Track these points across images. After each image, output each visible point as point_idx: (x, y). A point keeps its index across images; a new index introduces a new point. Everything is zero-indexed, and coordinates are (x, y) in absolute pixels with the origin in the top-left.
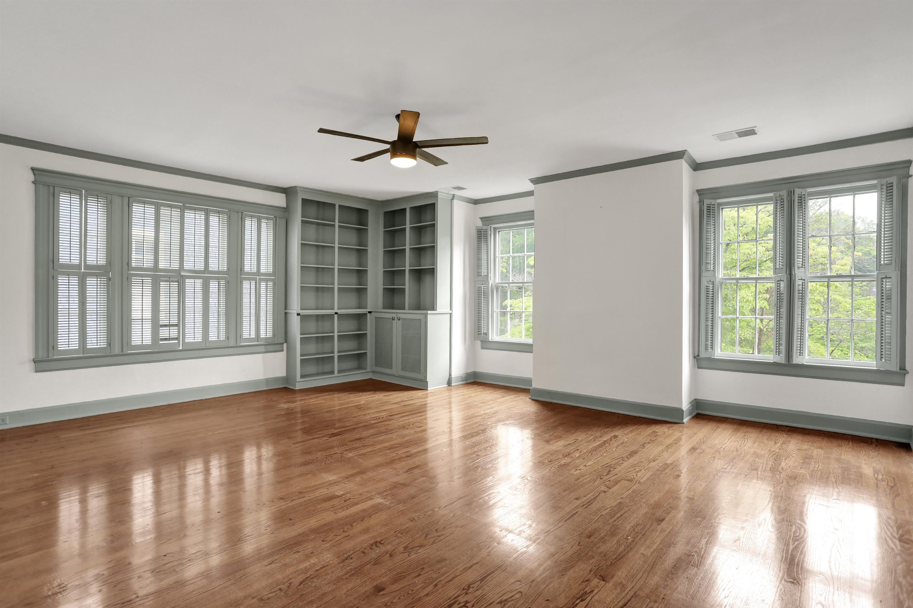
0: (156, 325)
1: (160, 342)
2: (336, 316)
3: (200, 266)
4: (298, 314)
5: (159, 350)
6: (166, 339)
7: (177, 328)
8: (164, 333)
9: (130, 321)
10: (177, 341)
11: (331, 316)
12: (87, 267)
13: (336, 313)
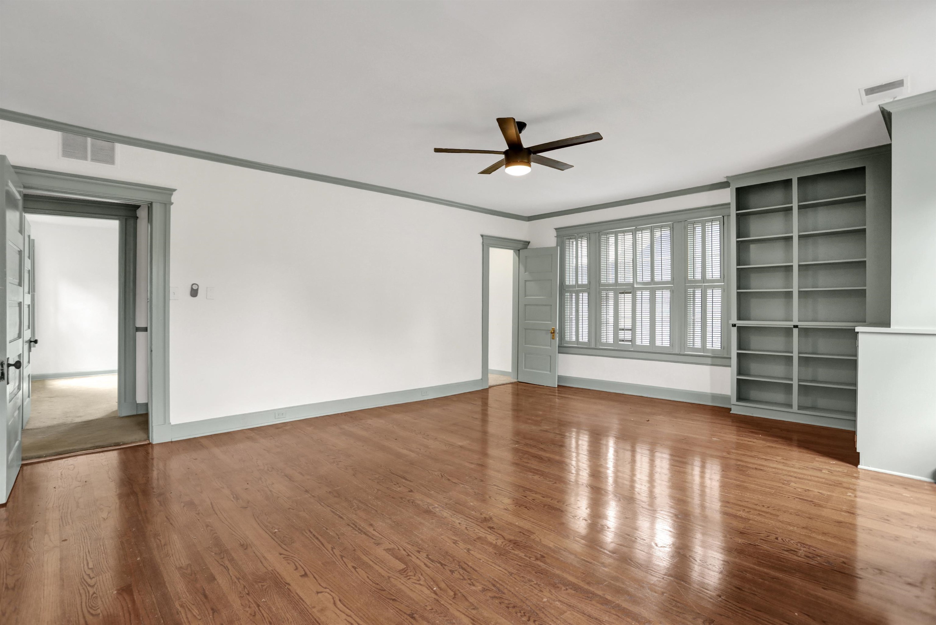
0: (617, 329)
1: (620, 343)
2: (796, 331)
3: (647, 279)
4: (734, 325)
5: (619, 349)
6: (623, 341)
7: (631, 332)
8: (621, 335)
9: (601, 323)
10: (631, 343)
11: (788, 331)
12: (579, 286)
13: (796, 327)
